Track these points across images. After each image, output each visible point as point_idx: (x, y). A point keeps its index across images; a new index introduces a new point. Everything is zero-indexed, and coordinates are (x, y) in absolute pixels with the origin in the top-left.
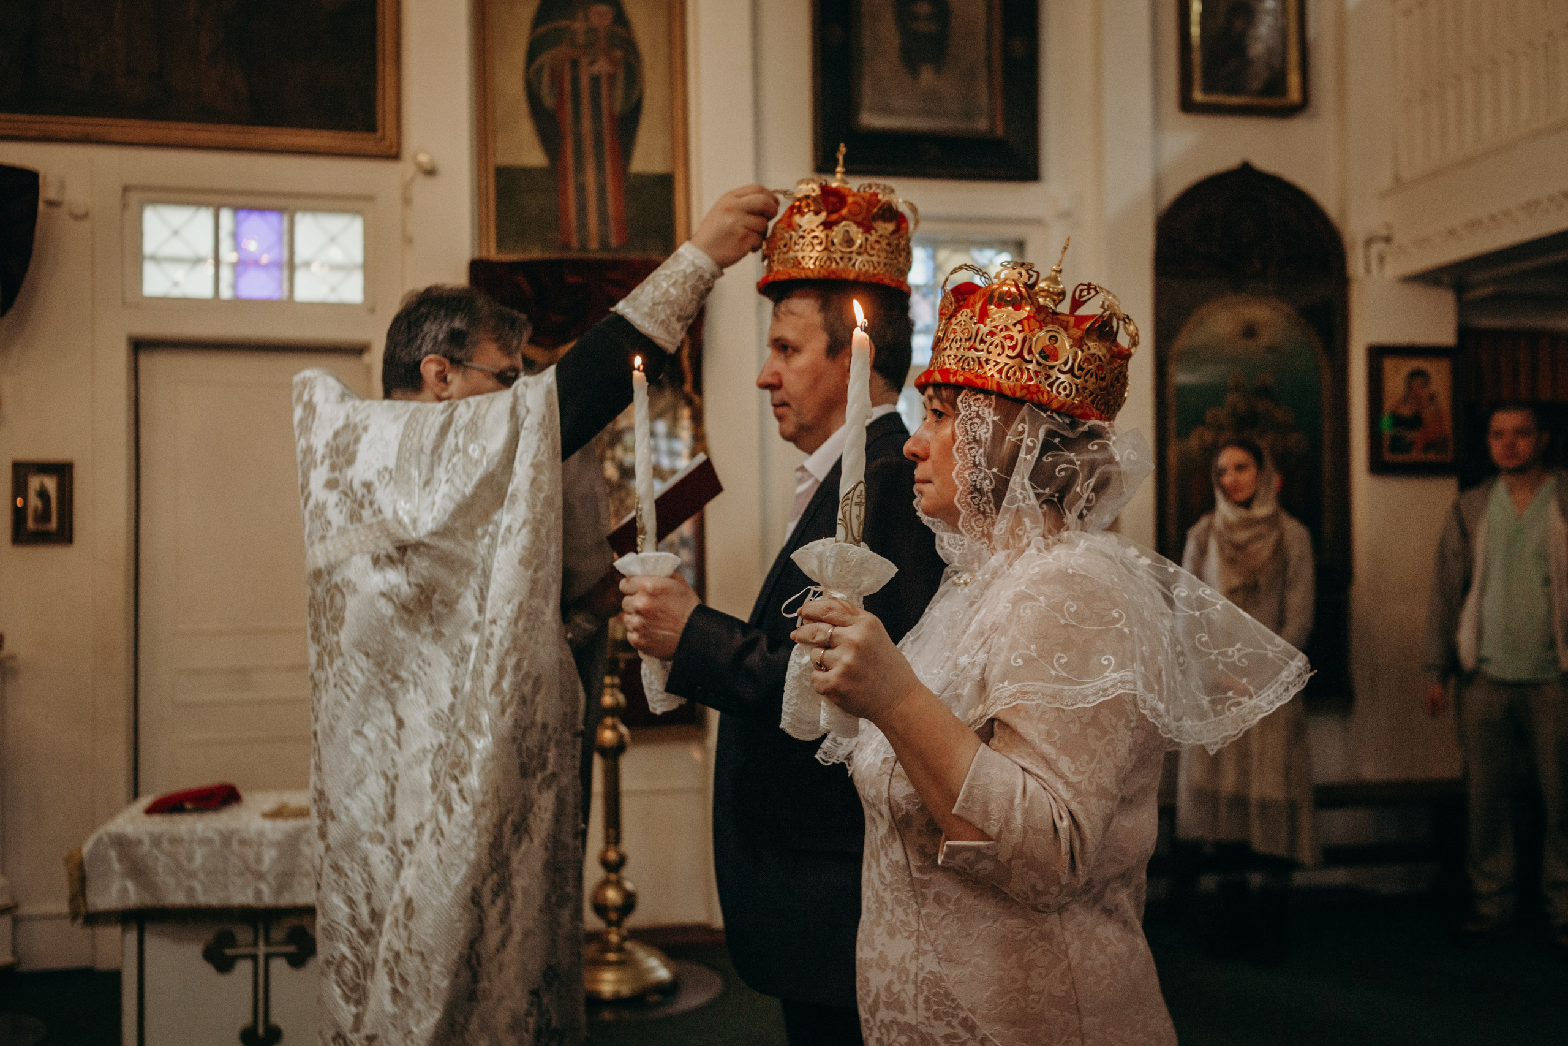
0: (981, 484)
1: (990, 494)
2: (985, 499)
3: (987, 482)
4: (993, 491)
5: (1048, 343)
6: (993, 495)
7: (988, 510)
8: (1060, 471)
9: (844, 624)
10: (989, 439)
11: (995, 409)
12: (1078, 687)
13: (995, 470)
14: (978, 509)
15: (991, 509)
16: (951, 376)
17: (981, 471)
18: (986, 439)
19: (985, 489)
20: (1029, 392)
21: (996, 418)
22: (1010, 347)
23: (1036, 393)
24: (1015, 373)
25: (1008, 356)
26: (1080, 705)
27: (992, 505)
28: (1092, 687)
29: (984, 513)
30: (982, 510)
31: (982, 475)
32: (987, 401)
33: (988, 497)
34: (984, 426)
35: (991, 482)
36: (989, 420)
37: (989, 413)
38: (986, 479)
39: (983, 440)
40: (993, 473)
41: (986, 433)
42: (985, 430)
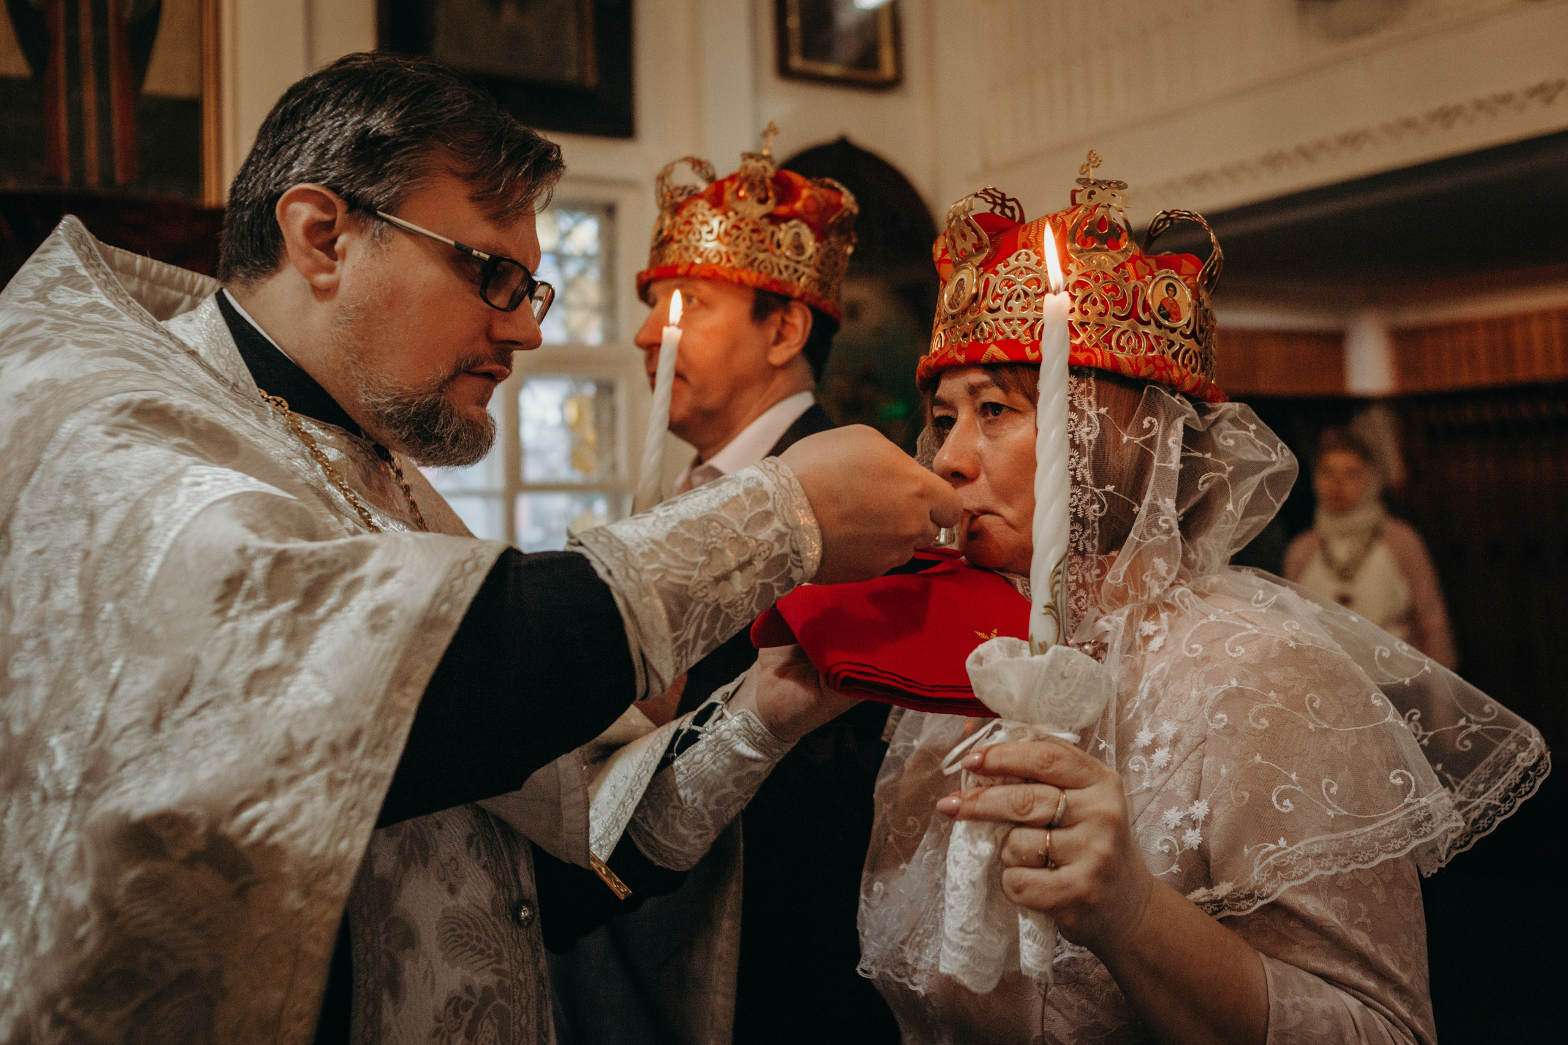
0: (1084, 510)
1: (1096, 525)
2: (1089, 531)
3: (1096, 506)
4: (1101, 520)
5: (1167, 296)
6: (1100, 526)
7: (1089, 549)
8: (1203, 484)
9: (1078, 784)
10: (1094, 442)
11: (1098, 398)
12: (1369, 829)
13: (1110, 488)
14: (1076, 548)
15: (1093, 546)
16: (1028, 350)
17: (1085, 491)
18: (1090, 442)
19: (1091, 518)
20: (1157, 368)
21: (1103, 410)
22: (1116, 303)
23: (1164, 369)
24: (1129, 340)
25: (1114, 316)
26: (1383, 857)
27: (1096, 542)
28: (1390, 824)
29: (1083, 554)
30: (1081, 549)
31: (1089, 496)
32: (1083, 385)
33: (1094, 529)
34: (1085, 422)
35: (1101, 509)
36: (1092, 413)
37: (1089, 403)
38: (1092, 502)
39: (1086, 443)
40: (1106, 493)
41: (1088, 434)
42: (1087, 429)
